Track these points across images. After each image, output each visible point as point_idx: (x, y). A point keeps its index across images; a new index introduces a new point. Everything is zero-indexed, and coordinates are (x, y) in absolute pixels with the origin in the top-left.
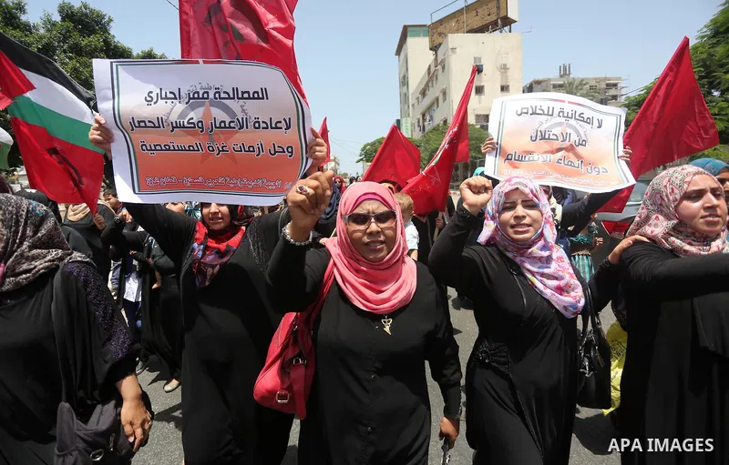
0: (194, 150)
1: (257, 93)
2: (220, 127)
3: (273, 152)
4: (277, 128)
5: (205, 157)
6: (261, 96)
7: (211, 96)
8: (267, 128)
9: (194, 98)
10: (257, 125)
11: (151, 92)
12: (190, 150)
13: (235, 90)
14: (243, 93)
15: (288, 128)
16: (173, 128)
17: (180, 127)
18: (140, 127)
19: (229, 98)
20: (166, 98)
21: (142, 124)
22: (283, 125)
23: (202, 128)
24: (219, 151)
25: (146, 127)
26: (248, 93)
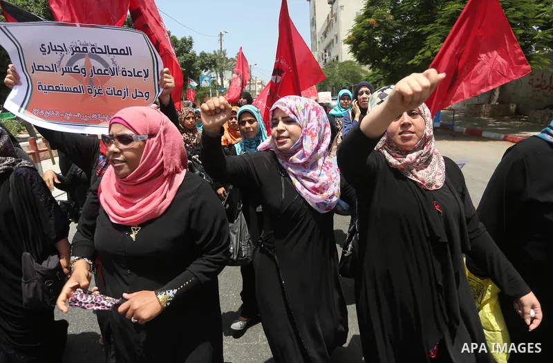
0: (77, 92)
1: (123, 50)
2: (98, 74)
3: (134, 96)
4: (138, 76)
5: (86, 97)
6: (126, 53)
7: (89, 50)
8: (132, 76)
9: (76, 51)
10: (124, 73)
11: (43, 45)
12: (74, 92)
13: (107, 47)
14: (112, 50)
15: (146, 76)
16: (64, 72)
17: (69, 72)
18: (39, 70)
19: (102, 53)
20: (56, 50)
21: (41, 68)
22: (143, 74)
23: (85, 73)
24: (96, 93)
25: (43, 70)
26: (116, 50)
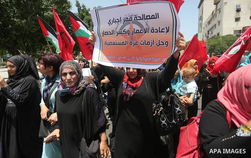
0: (124, 44)
1: (154, 16)
2: (136, 33)
3: (158, 45)
4: (162, 32)
5: (128, 47)
7: (133, 19)
8: (157, 32)
9: (126, 21)
10: (153, 31)
11: (110, 20)
12: (122, 44)
13: (143, 15)
14: (147, 16)
15: (168, 31)
16: (118, 34)
17: (120, 34)
18: (106, 34)
19: (141, 19)
20: (116, 22)
21: (107, 33)
22: (165, 30)
23: (129, 33)
24: (134, 44)
25: (108, 34)
26: (149, 16)
